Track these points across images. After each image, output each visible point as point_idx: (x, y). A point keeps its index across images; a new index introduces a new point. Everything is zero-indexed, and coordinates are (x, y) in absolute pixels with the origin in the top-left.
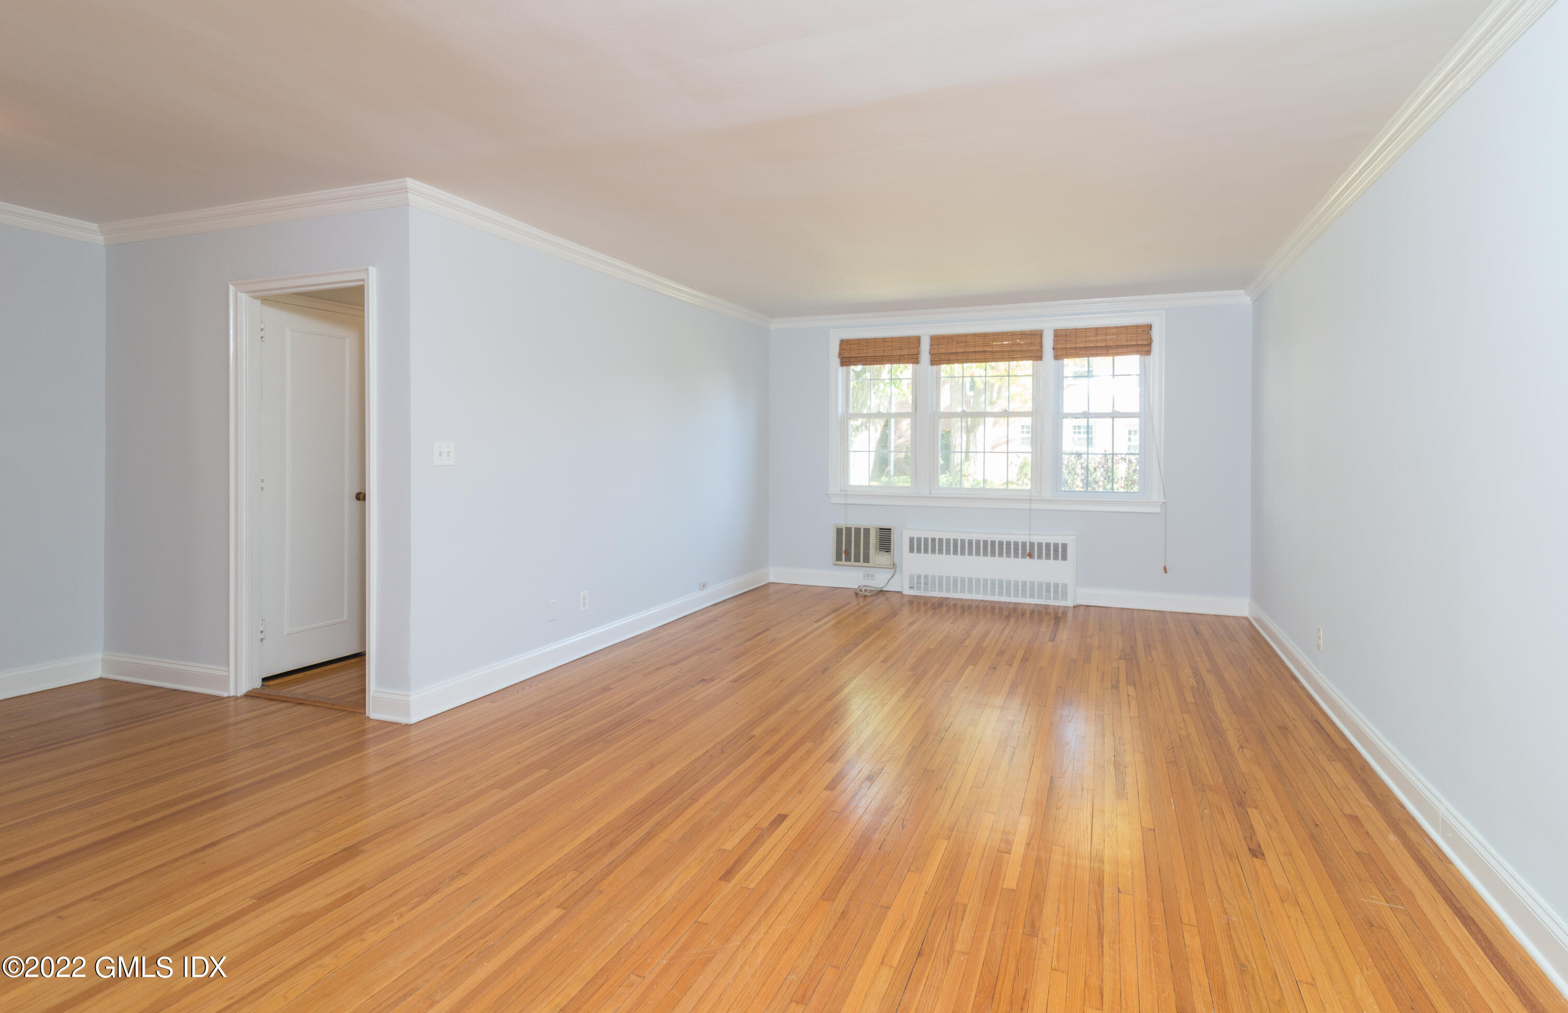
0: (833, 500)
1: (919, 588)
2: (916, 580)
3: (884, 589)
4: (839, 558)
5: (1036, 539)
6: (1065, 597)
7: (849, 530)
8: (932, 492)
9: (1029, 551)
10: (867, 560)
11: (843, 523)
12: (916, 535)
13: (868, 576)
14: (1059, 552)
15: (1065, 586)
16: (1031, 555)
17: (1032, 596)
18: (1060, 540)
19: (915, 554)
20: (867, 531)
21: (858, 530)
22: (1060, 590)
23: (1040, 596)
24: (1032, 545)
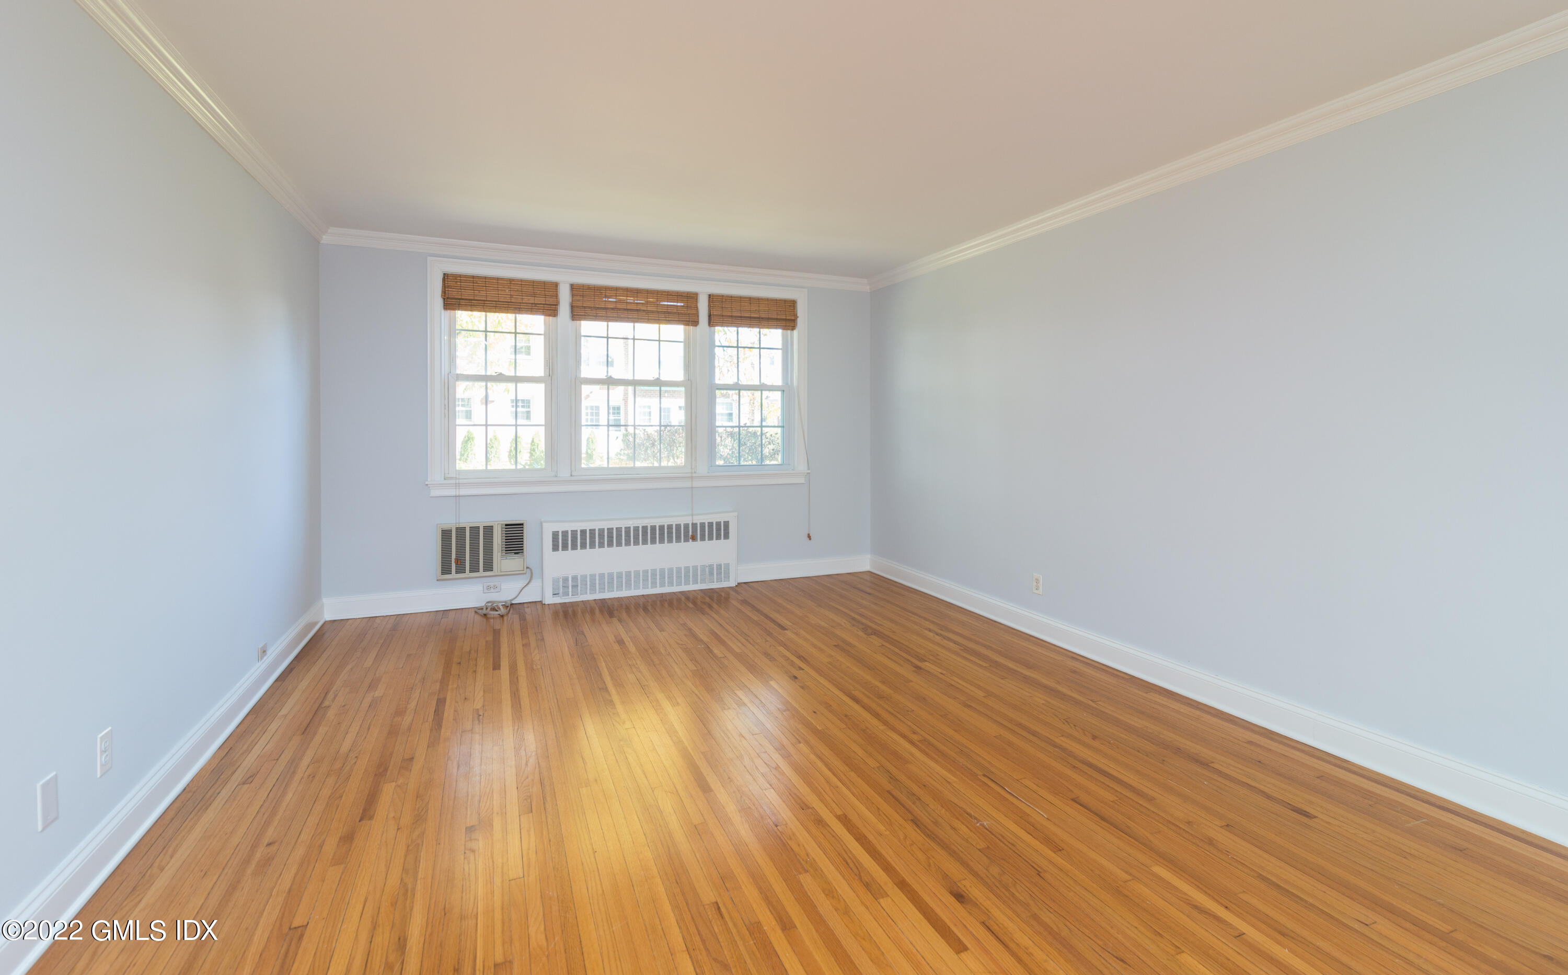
0: (435, 493)
1: (566, 594)
2: (563, 584)
3: (513, 602)
4: (446, 570)
5: (698, 520)
6: (727, 577)
7: (461, 531)
8: (573, 474)
9: (692, 533)
10: (489, 567)
11: (450, 521)
12: (560, 528)
13: (489, 588)
14: (720, 531)
15: (727, 566)
16: (694, 538)
17: (695, 582)
18: (722, 518)
19: (560, 552)
20: (489, 530)
21: (475, 530)
22: (722, 570)
23: (703, 581)
24: (694, 525)
